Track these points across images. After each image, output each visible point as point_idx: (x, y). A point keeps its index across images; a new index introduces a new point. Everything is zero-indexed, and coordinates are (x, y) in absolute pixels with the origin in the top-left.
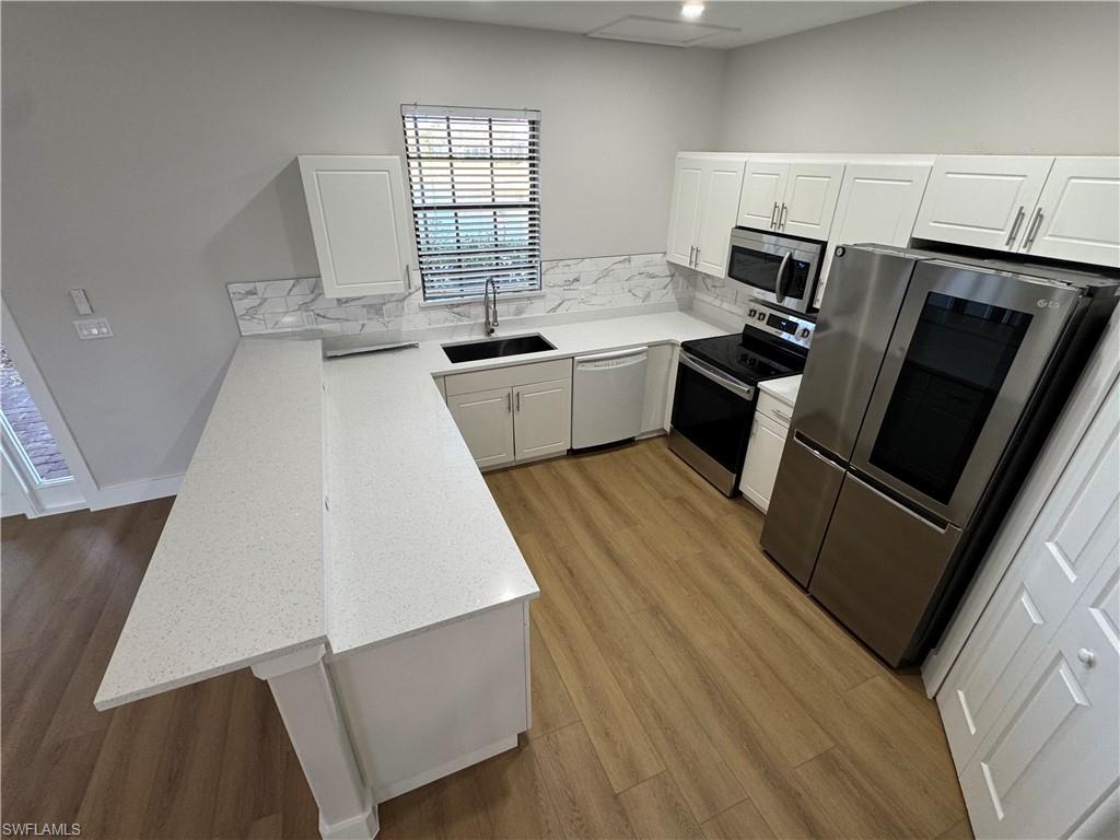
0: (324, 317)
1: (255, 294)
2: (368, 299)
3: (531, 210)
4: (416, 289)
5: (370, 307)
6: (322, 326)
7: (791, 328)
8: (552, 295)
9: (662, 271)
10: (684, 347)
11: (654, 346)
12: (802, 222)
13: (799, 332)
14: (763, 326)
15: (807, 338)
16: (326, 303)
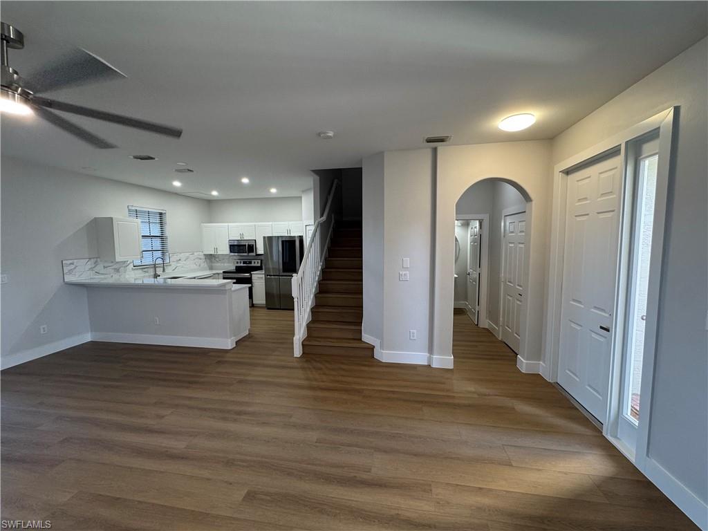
0: (98, 273)
1: (73, 264)
2: (115, 267)
3: (162, 238)
4: (131, 263)
5: (115, 269)
6: (97, 277)
7: (250, 263)
8: (174, 265)
9: (203, 257)
10: (224, 272)
11: (214, 274)
12: (248, 236)
13: (253, 263)
14: (242, 265)
15: (256, 263)
16: (100, 268)
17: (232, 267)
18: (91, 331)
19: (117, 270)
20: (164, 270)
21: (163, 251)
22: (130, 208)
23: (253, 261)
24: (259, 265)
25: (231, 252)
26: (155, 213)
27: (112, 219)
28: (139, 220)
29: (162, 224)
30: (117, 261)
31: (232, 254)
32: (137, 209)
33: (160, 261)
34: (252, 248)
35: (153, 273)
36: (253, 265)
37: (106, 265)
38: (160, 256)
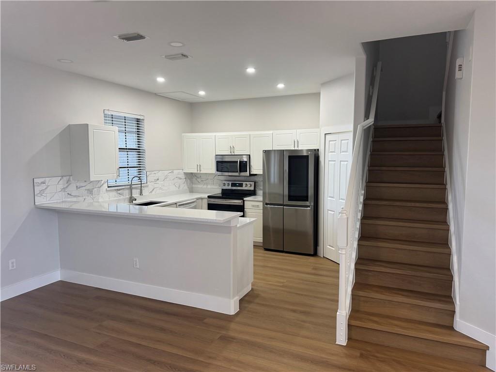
0: (70, 195)
1: (44, 183)
2: (88, 187)
3: (138, 150)
4: (105, 183)
5: (88, 190)
6: (69, 200)
7: (241, 185)
8: (151, 185)
9: (183, 176)
10: (209, 197)
11: (198, 199)
12: (241, 150)
13: (244, 185)
14: (230, 187)
15: (247, 186)
16: (72, 189)
17: (217, 191)
18: (61, 268)
19: (90, 192)
20: (141, 194)
21: (140, 167)
22: (106, 112)
23: (244, 183)
24: (252, 188)
25: (217, 170)
26: (132, 119)
27: (87, 125)
28: (116, 128)
29: (139, 133)
30: (91, 180)
31: (219, 173)
32: (114, 114)
33: (136, 181)
34: (243, 166)
35: (128, 196)
36: (244, 188)
37: (78, 184)
38: (136, 174)
